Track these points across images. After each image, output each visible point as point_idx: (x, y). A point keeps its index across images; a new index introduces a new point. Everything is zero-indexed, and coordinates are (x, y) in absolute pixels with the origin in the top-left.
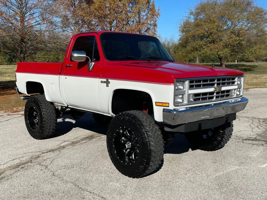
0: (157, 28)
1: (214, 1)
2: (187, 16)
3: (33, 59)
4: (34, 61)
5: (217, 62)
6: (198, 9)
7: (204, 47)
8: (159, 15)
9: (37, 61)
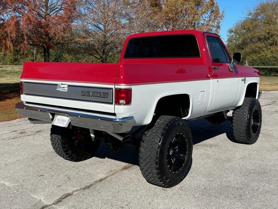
0: (220, 30)
1: (274, 1)
2: (246, 17)
3: (77, 59)
4: (78, 62)
5: (268, 65)
6: (257, 10)
7: (264, 49)
8: (223, 17)
9: (81, 62)
